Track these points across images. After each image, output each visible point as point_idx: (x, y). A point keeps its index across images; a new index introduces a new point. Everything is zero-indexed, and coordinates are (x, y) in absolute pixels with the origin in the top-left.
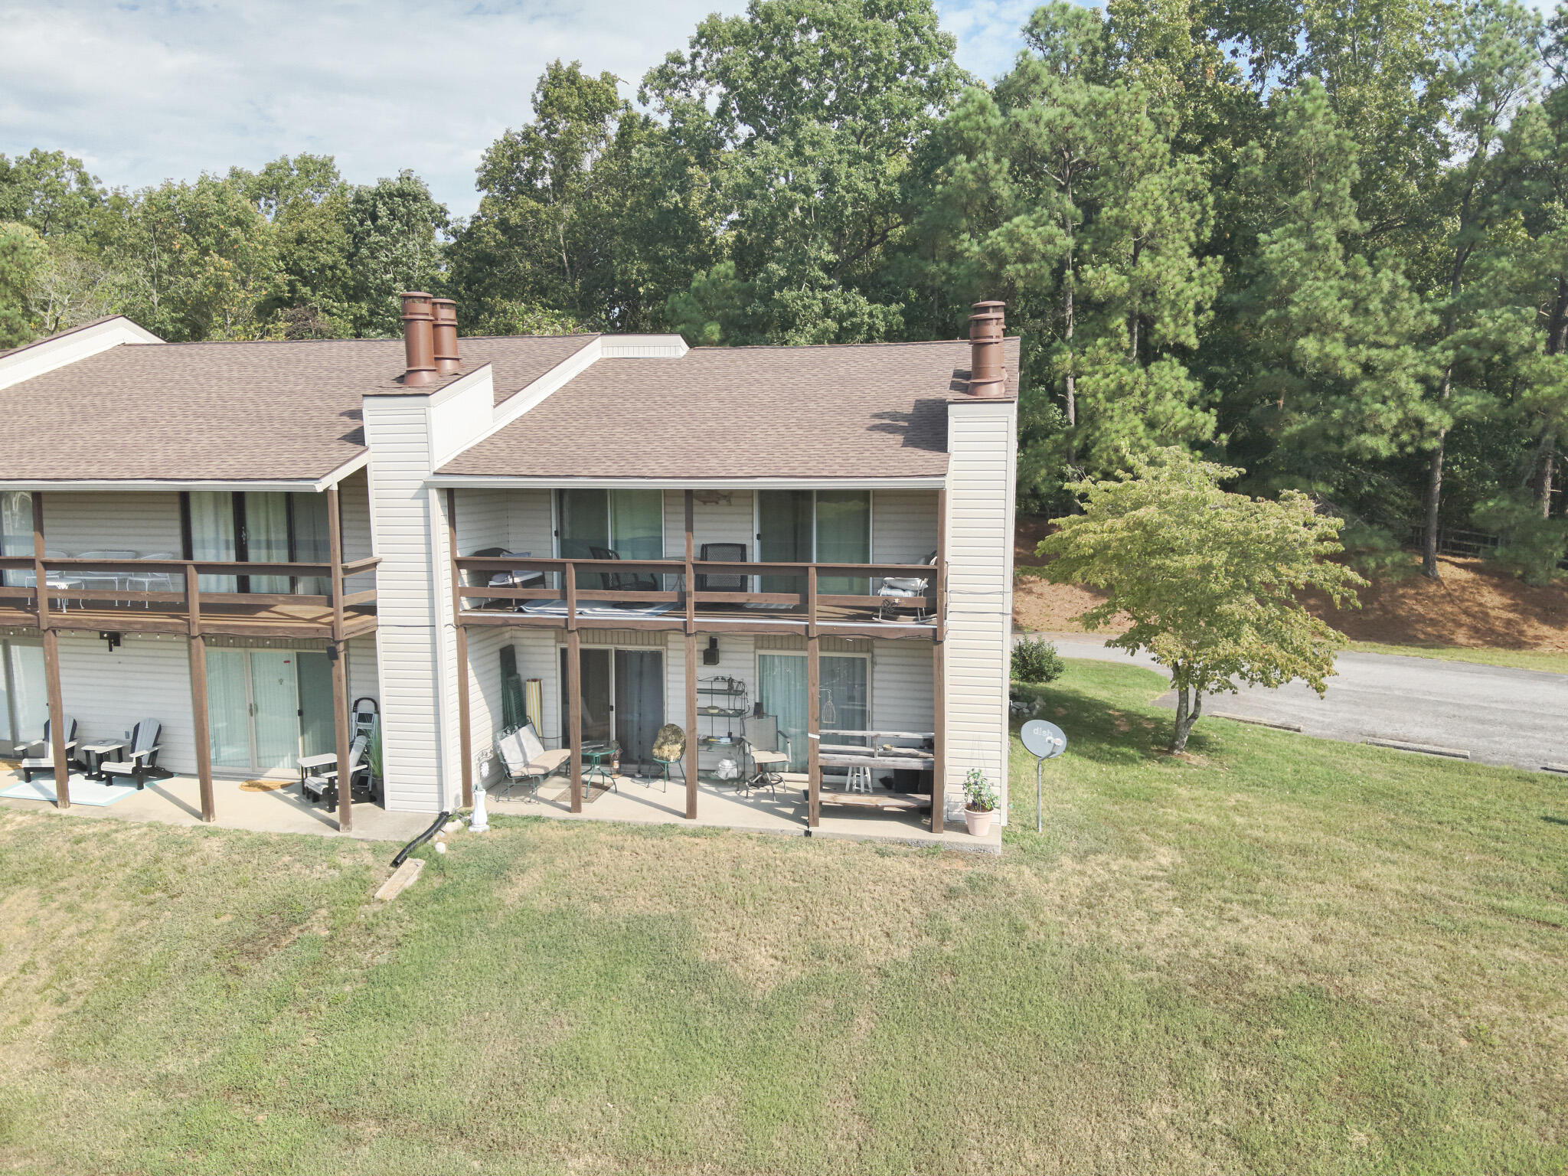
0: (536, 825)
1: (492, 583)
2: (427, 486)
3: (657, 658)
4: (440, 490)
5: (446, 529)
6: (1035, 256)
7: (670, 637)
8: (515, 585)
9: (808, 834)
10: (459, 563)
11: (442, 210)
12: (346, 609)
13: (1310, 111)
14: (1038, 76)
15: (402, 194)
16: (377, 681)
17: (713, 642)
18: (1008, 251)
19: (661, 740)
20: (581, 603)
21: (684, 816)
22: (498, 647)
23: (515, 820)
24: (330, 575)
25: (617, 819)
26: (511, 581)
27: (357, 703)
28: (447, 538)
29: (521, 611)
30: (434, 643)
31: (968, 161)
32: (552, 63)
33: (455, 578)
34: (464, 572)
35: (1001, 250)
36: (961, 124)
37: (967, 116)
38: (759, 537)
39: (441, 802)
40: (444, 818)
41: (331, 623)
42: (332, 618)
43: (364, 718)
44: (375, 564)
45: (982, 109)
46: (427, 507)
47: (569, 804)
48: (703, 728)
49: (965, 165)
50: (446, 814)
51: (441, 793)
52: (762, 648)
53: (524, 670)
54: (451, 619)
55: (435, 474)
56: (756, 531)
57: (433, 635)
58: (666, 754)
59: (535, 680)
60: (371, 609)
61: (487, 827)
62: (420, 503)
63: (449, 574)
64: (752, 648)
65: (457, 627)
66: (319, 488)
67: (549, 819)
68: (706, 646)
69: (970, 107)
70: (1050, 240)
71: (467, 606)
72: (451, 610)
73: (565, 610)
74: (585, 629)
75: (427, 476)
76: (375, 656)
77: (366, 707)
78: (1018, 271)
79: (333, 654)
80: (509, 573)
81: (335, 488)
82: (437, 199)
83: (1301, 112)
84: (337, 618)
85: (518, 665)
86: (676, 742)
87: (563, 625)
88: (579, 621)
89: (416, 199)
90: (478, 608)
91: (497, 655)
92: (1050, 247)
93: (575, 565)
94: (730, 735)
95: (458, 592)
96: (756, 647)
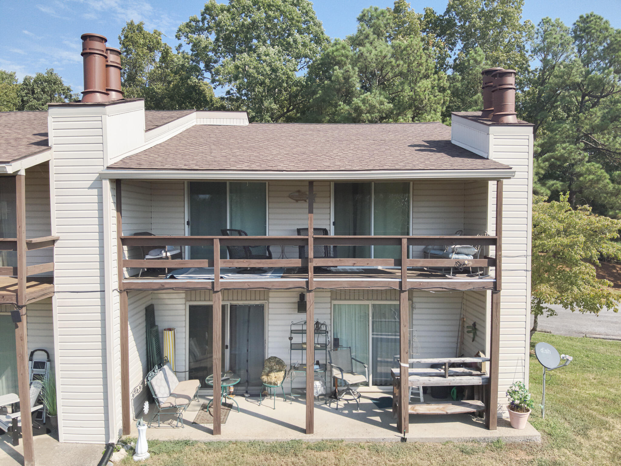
0: (187, 449)
1: (147, 257)
2: (101, 178)
3: (260, 309)
4: (112, 181)
5: (114, 213)
6: (376, 110)
7: (271, 294)
8: (167, 258)
9: (404, 440)
10: (123, 241)
11: (68, 89)
12: (29, 279)
13: (479, 60)
14: (368, 35)
15: (48, 82)
16: (52, 336)
17: (302, 297)
18: (363, 107)
19: (267, 369)
20: (225, 271)
21: (304, 431)
22: (144, 306)
23: (170, 446)
24: (15, 249)
25: (252, 438)
26: (164, 254)
27: (32, 354)
28: (115, 220)
29: (172, 277)
30: (103, 306)
31: (340, 68)
32: (130, 22)
33: (120, 252)
34: (125, 248)
35: (359, 107)
36: (335, 53)
37: (337, 50)
38: (334, 224)
39: (108, 435)
40: (110, 448)
41: (16, 291)
42: (16, 287)
43: (38, 365)
44: (53, 242)
45: (344, 48)
46: (100, 195)
47: (211, 426)
48: (297, 358)
49: (338, 70)
50: (112, 445)
51: (107, 427)
52: (336, 299)
53: (162, 322)
54: (116, 286)
55: (108, 168)
56: (332, 220)
57: (103, 299)
58: (273, 380)
59: (170, 330)
60: (48, 279)
61: (148, 455)
62: (95, 191)
63: (115, 249)
64: (329, 300)
65: (121, 292)
66: (10, 170)
67: (196, 442)
68: (297, 300)
69: (338, 47)
70: (381, 103)
71: (127, 276)
72: (116, 278)
73: (212, 276)
74: (227, 290)
75: (101, 169)
76: (52, 317)
77: (40, 357)
78: (367, 117)
79: (16, 318)
80: (163, 248)
81: (23, 173)
82: (66, 84)
83: (475, 61)
84: (21, 287)
85: (157, 319)
86: (280, 370)
87: (210, 287)
88: (222, 283)
89: (55, 83)
90: (136, 276)
91: (144, 312)
92: (382, 106)
93: (220, 239)
94: (318, 363)
95: (122, 263)
96: (332, 299)
